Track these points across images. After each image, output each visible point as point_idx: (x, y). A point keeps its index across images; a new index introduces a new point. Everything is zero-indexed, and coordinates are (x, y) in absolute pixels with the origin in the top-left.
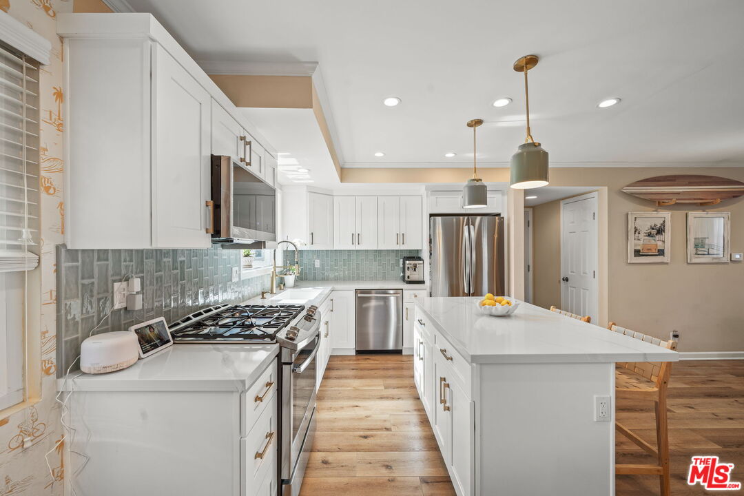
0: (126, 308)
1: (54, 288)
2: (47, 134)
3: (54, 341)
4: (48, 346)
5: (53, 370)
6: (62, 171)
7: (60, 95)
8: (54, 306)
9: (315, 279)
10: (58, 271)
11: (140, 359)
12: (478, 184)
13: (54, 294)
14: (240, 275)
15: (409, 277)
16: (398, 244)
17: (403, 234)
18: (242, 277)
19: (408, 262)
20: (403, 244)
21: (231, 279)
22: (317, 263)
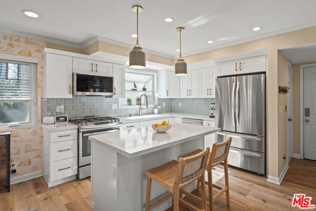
0: (60, 112)
1: (40, 106)
2: (39, 76)
3: (40, 116)
4: (39, 117)
5: (40, 122)
6: (42, 83)
7: (42, 68)
8: (40, 109)
9: (179, 112)
10: (41, 103)
11: (55, 123)
13: (41, 107)
14: (118, 107)
15: (212, 114)
16: (208, 95)
17: (211, 89)
18: (119, 108)
19: (211, 105)
20: (211, 95)
21: (111, 108)
22: (180, 105)
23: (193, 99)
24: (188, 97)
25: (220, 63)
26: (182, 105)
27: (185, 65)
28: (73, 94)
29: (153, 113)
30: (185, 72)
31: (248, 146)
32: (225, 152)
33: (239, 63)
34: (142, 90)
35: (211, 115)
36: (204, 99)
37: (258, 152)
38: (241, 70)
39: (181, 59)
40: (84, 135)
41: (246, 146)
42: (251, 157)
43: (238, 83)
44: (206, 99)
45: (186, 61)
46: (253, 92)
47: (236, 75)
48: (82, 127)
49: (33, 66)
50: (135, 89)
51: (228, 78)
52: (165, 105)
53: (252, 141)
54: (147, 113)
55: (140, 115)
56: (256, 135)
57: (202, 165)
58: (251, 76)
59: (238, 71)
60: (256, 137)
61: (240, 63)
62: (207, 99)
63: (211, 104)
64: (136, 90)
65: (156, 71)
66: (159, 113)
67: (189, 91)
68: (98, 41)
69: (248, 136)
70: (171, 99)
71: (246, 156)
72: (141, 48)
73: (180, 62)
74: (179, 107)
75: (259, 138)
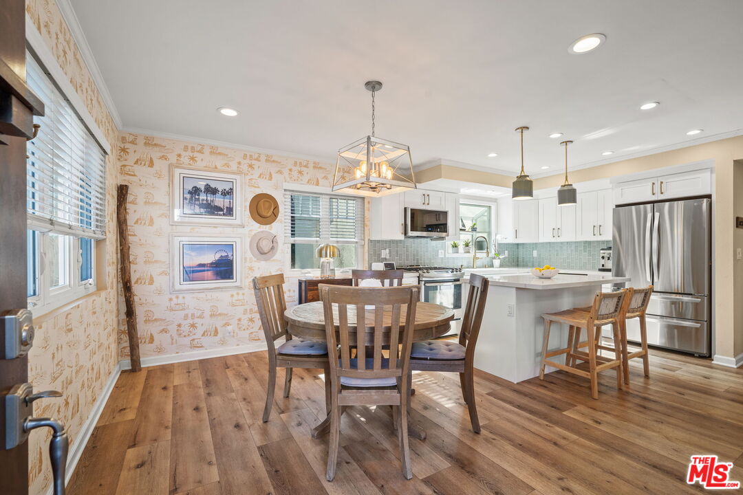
0: (385, 258)
3: (367, 262)
7: (369, 202)
8: (368, 254)
10: (368, 247)
12: (570, 188)
13: (368, 251)
14: (445, 254)
15: (603, 266)
16: (594, 235)
17: (600, 226)
18: (447, 256)
19: (602, 251)
20: (600, 235)
21: (438, 255)
22: (535, 254)
23: (562, 243)
24: (553, 240)
25: (623, 183)
26: (539, 255)
27: (574, 191)
28: (405, 234)
29: (492, 266)
30: (574, 200)
31: (677, 310)
32: (643, 305)
33: (659, 183)
34: (470, 230)
35: (601, 267)
36: (585, 242)
37: (696, 320)
38: (662, 193)
39: (567, 183)
40: (427, 285)
41: (671, 312)
42: (681, 329)
43: (657, 215)
44: (588, 244)
45: (574, 186)
46: (686, 232)
47: (653, 202)
48: (425, 275)
49: (359, 200)
50: (463, 228)
51: (633, 207)
52: (509, 255)
53: (682, 302)
54: (481, 265)
55: (473, 267)
56: (691, 294)
57: (616, 308)
58: (680, 202)
59: (656, 195)
60: (692, 297)
61: (662, 183)
62: (590, 242)
63: (602, 249)
64: (465, 230)
65: (495, 200)
66: (501, 266)
67: (557, 231)
68: (441, 165)
69: (673, 296)
70: (518, 244)
71: (670, 328)
72: (528, 176)
73: (566, 188)
74: (534, 258)
75: (697, 298)
